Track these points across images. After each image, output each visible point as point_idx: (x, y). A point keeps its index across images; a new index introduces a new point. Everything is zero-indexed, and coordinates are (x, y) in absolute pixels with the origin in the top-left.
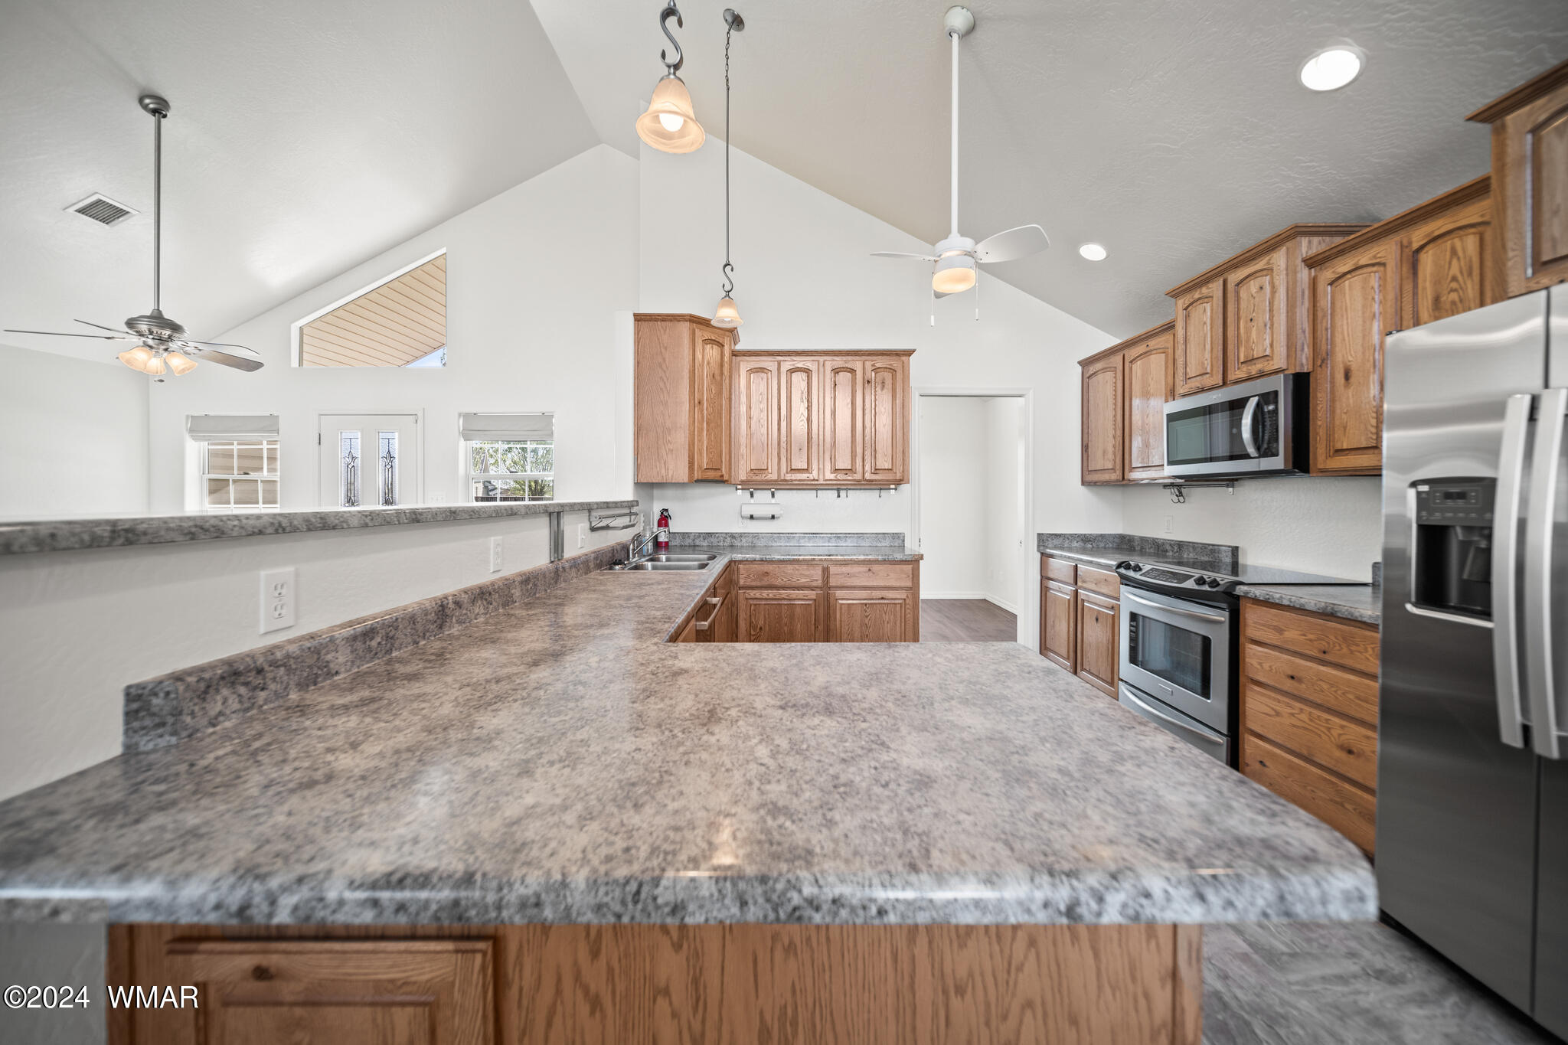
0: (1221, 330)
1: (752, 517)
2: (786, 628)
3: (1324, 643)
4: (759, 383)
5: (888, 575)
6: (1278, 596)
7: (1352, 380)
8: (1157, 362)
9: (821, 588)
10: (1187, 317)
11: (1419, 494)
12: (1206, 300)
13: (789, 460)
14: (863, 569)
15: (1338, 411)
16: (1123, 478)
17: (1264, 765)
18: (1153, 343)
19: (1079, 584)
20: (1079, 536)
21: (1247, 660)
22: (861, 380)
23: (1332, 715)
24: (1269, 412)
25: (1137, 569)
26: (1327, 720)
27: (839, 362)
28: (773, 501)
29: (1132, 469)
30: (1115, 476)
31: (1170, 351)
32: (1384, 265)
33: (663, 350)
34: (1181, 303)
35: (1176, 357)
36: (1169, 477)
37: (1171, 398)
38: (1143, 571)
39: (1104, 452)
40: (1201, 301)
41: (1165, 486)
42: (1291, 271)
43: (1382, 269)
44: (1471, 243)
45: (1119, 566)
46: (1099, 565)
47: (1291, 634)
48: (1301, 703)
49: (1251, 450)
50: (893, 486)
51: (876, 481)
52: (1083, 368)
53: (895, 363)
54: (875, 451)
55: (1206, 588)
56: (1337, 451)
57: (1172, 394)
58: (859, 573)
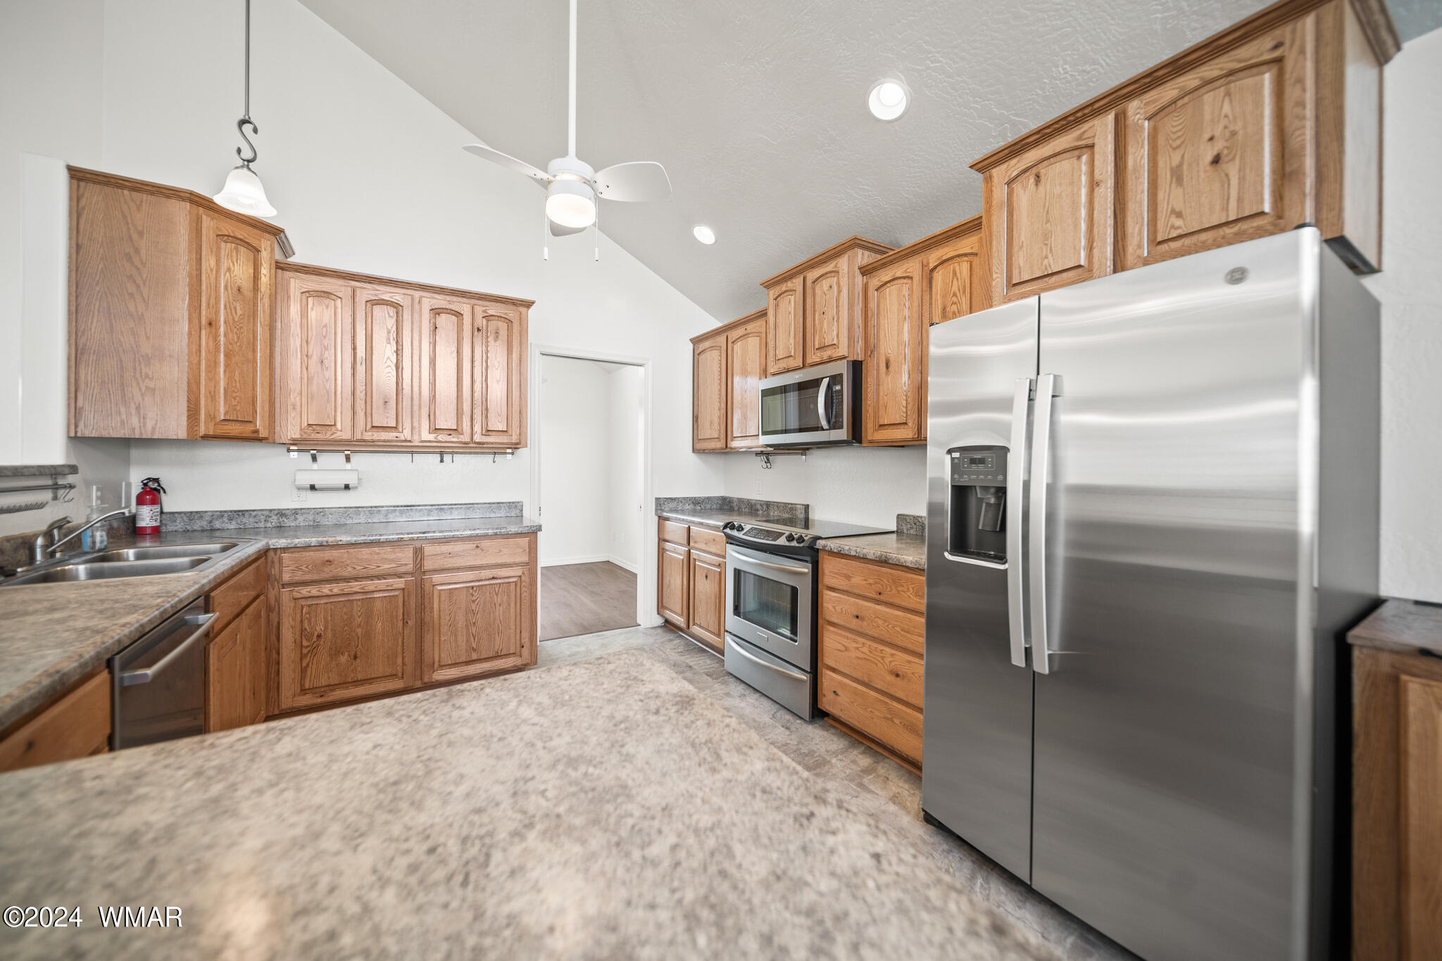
0: (801, 320)
1: (313, 488)
2: (359, 631)
3: (880, 586)
4: (319, 313)
5: (500, 551)
6: (847, 548)
7: (890, 369)
8: (753, 343)
9: (412, 574)
10: (777, 306)
11: (953, 459)
12: (791, 293)
13: (368, 414)
14: (469, 546)
15: (881, 394)
16: (726, 447)
17: (837, 695)
18: (751, 327)
19: (692, 544)
20: (690, 499)
21: (825, 605)
22: (470, 327)
23: (886, 646)
24: (836, 391)
25: (740, 528)
26: (882, 650)
27: (440, 301)
28: (348, 466)
29: (734, 438)
30: (720, 444)
31: (764, 335)
32: (911, 278)
33: (135, 236)
34: (773, 293)
35: (768, 340)
36: (762, 446)
37: (763, 377)
38: (745, 531)
39: (711, 423)
40: (788, 293)
41: (757, 454)
42: (851, 277)
43: (910, 281)
44: (965, 267)
45: (725, 527)
46: (709, 527)
47: (857, 580)
48: (863, 637)
49: (824, 423)
50: (510, 451)
51: (487, 443)
52: (694, 345)
53: (511, 313)
54: (487, 409)
55: (794, 544)
56: (881, 426)
57: (764, 373)
58: (464, 551)
